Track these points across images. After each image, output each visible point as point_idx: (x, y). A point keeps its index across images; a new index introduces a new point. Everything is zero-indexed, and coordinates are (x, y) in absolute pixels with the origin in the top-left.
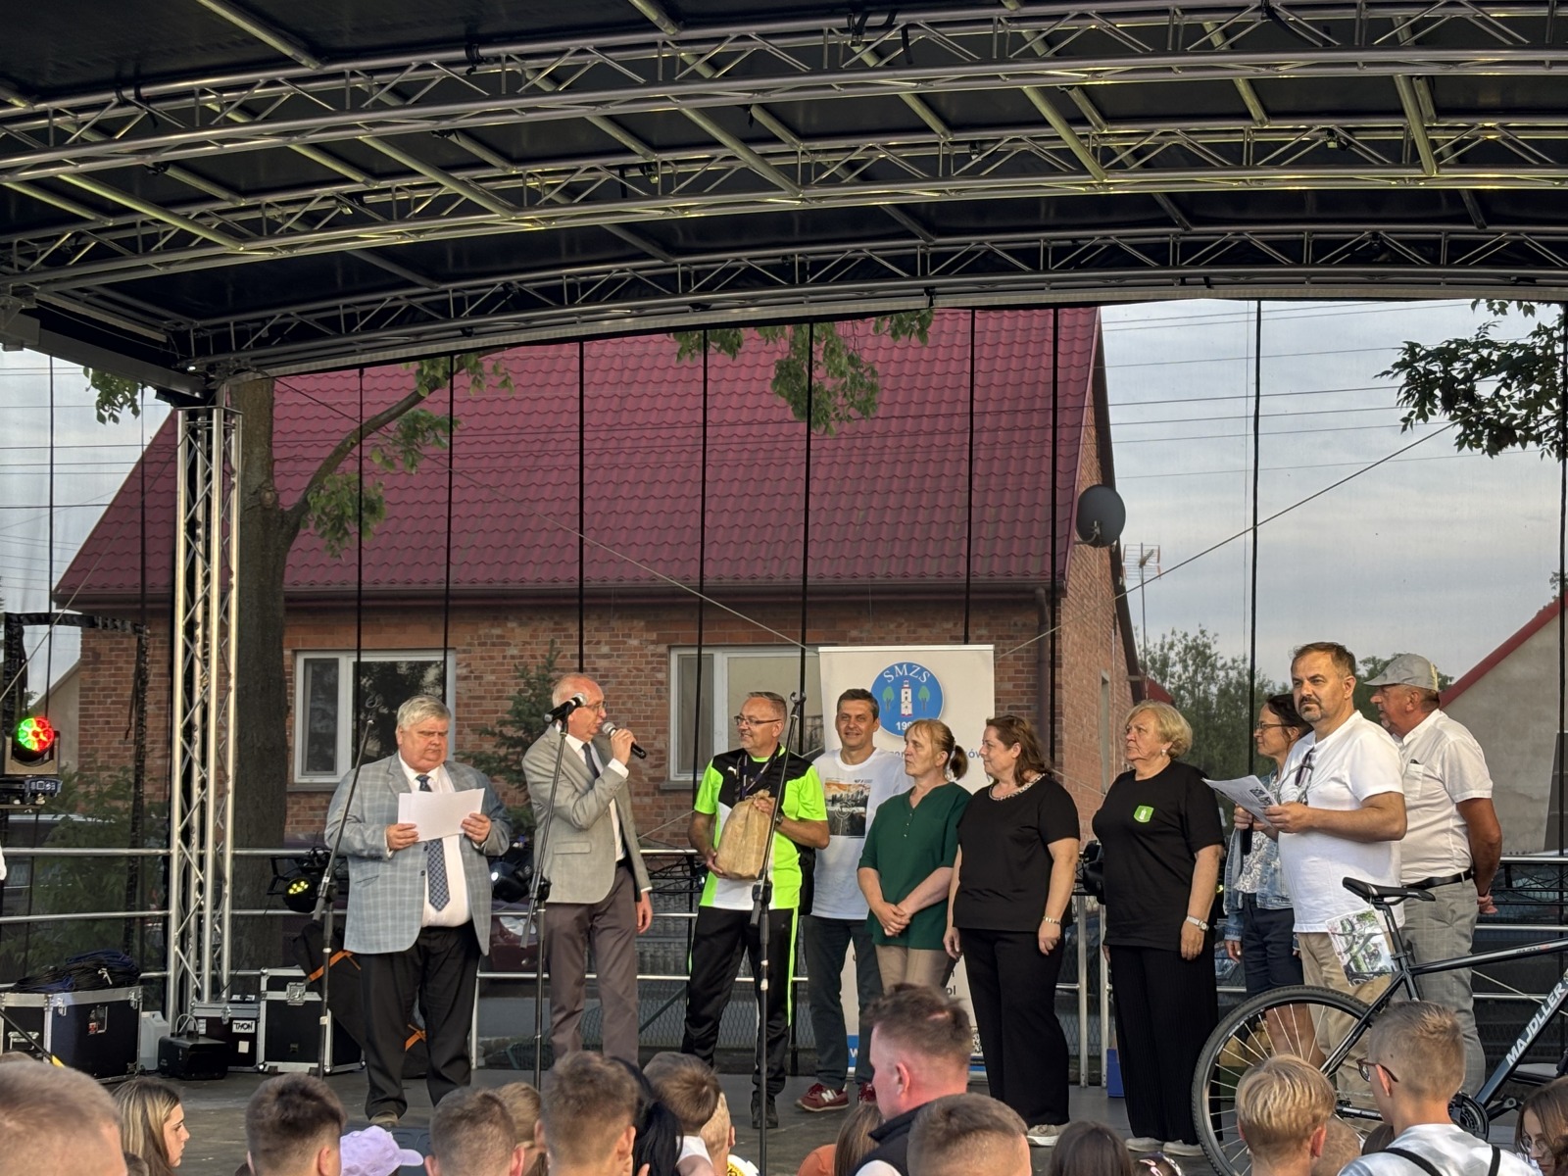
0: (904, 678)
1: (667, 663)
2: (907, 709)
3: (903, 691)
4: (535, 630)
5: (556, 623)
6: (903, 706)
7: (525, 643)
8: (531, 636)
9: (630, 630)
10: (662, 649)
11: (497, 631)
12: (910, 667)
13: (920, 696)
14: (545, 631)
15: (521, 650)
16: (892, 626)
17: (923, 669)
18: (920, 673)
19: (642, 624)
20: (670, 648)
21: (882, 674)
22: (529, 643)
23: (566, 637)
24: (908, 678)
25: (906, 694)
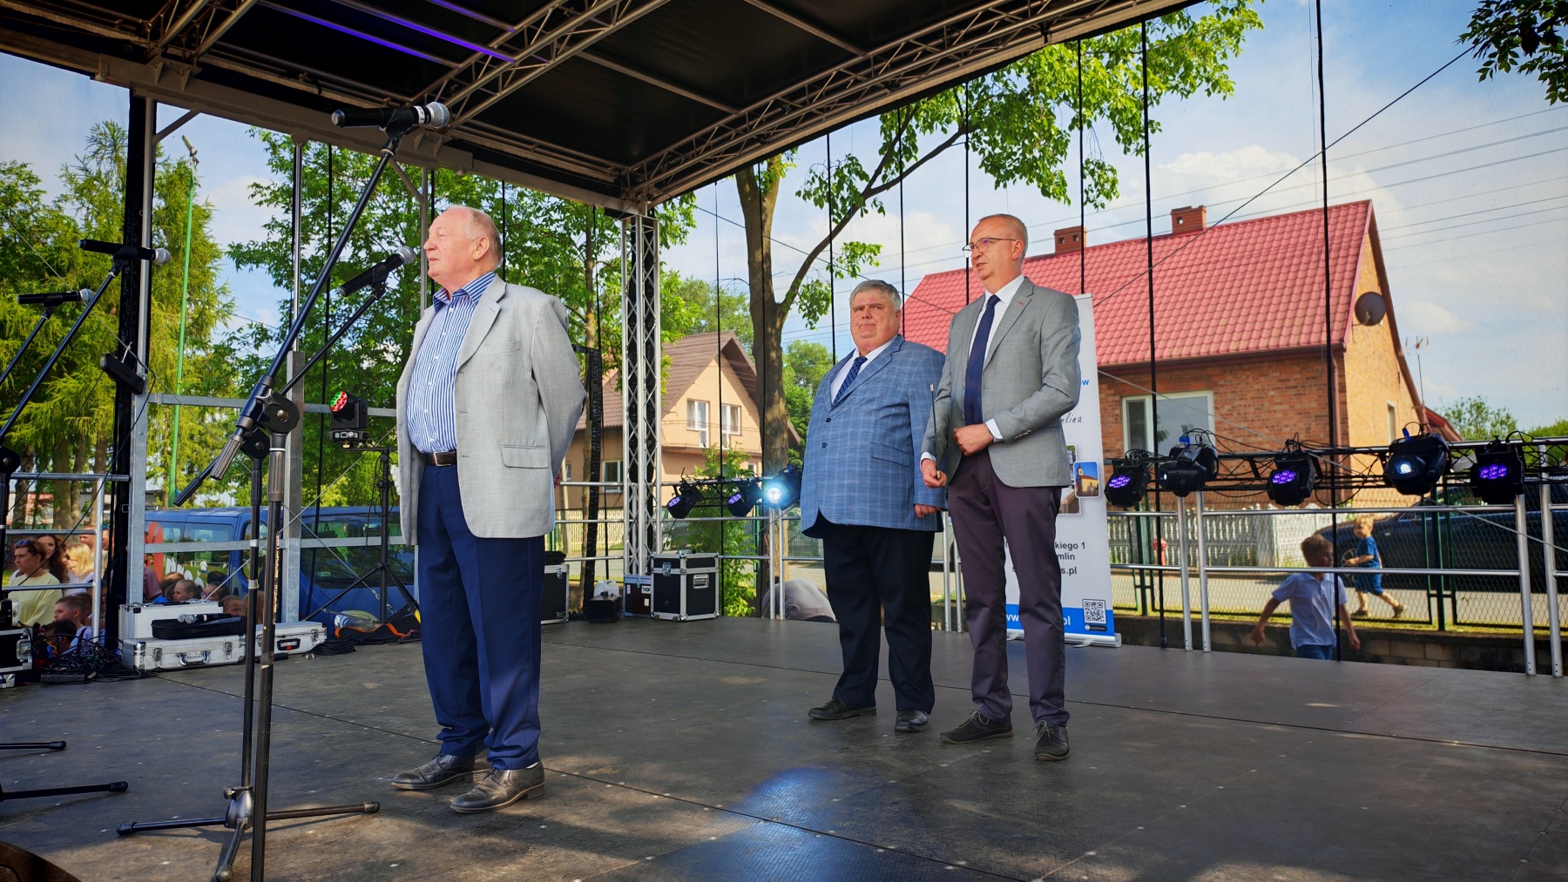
1: (1121, 405)
10: (1117, 398)
16: (1244, 377)
20: (1121, 397)
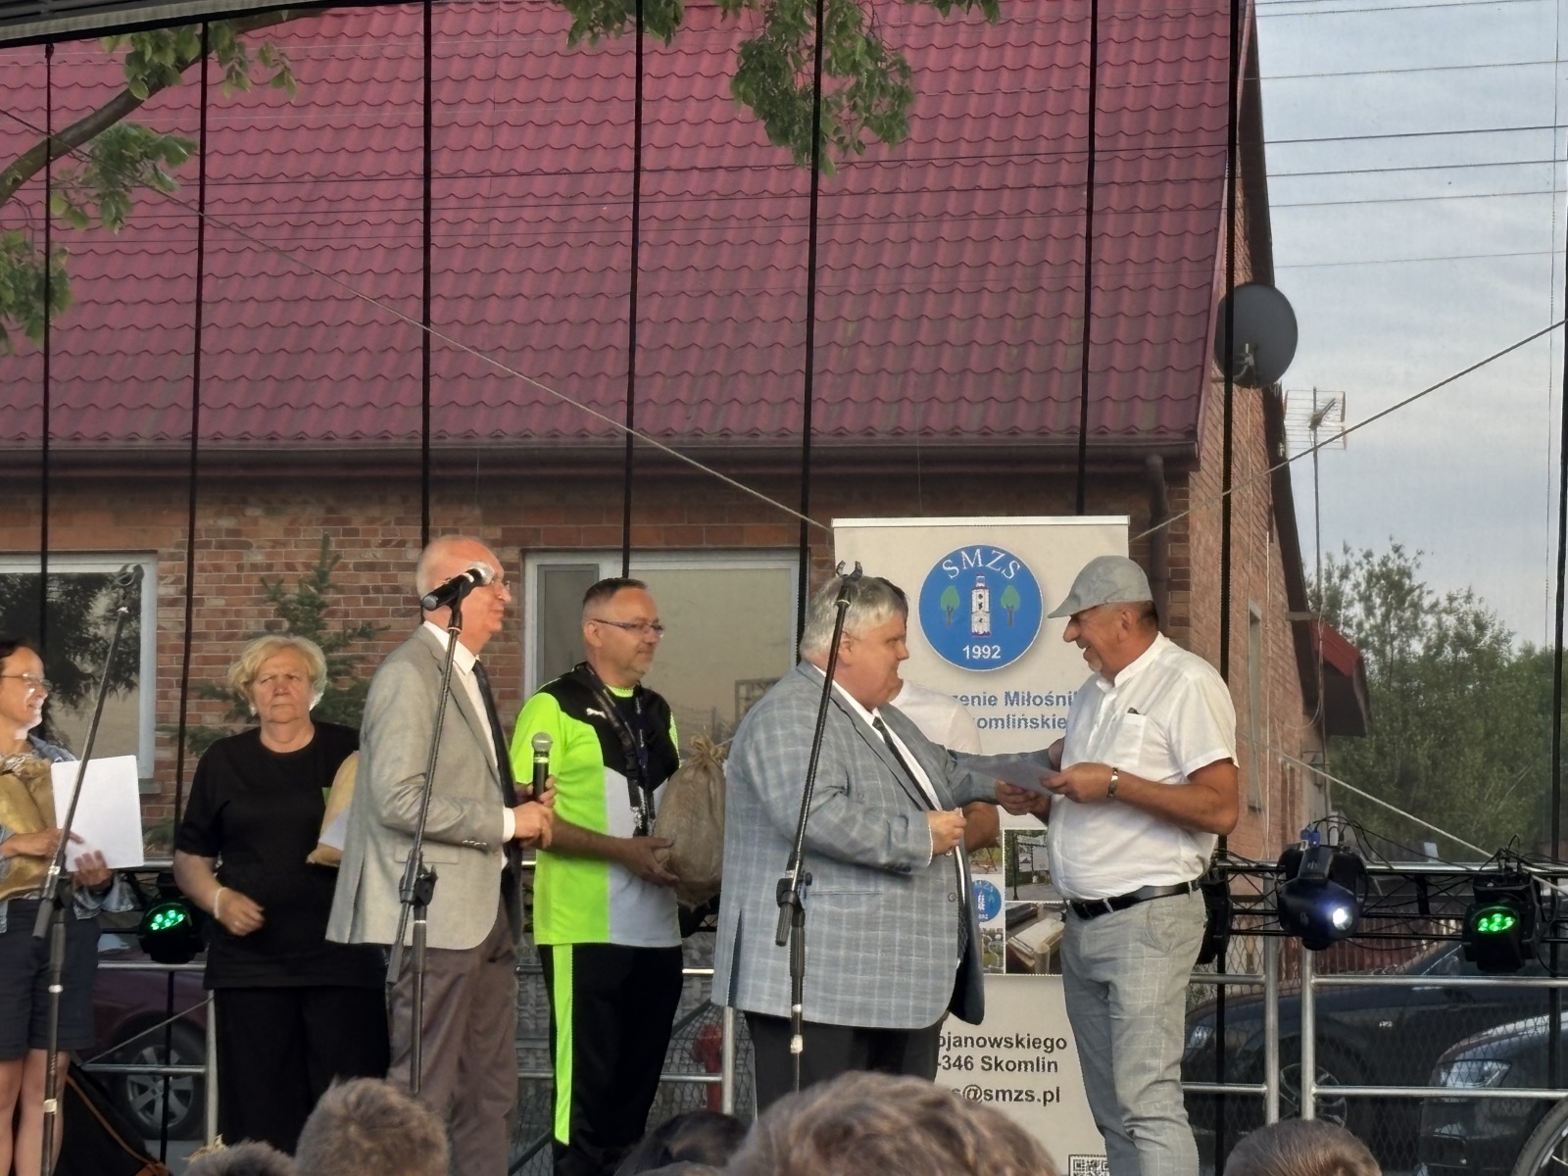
0: (976, 571)
1: (520, 580)
2: (981, 624)
3: (975, 594)
4: (292, 522)
5: (330, 510)
6: (975, 618)
7: (276, 543)
8: (288, 532)
9: (457, 521)
10: (514, 555)
11: (226, 523)
12: (988, 552)
13: (1004, 603)
14: (309, 523)
15: (269, 556)
17: (1009, 557)
18: (1004, 563)
19: (478, 512)
20: (525, 553)
21: (939, 565)
22: (284, 544)
23: (346, 533)
24: (984, 571)
25: (980, 599)
